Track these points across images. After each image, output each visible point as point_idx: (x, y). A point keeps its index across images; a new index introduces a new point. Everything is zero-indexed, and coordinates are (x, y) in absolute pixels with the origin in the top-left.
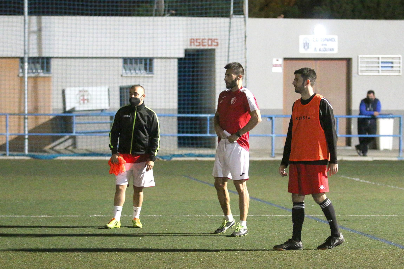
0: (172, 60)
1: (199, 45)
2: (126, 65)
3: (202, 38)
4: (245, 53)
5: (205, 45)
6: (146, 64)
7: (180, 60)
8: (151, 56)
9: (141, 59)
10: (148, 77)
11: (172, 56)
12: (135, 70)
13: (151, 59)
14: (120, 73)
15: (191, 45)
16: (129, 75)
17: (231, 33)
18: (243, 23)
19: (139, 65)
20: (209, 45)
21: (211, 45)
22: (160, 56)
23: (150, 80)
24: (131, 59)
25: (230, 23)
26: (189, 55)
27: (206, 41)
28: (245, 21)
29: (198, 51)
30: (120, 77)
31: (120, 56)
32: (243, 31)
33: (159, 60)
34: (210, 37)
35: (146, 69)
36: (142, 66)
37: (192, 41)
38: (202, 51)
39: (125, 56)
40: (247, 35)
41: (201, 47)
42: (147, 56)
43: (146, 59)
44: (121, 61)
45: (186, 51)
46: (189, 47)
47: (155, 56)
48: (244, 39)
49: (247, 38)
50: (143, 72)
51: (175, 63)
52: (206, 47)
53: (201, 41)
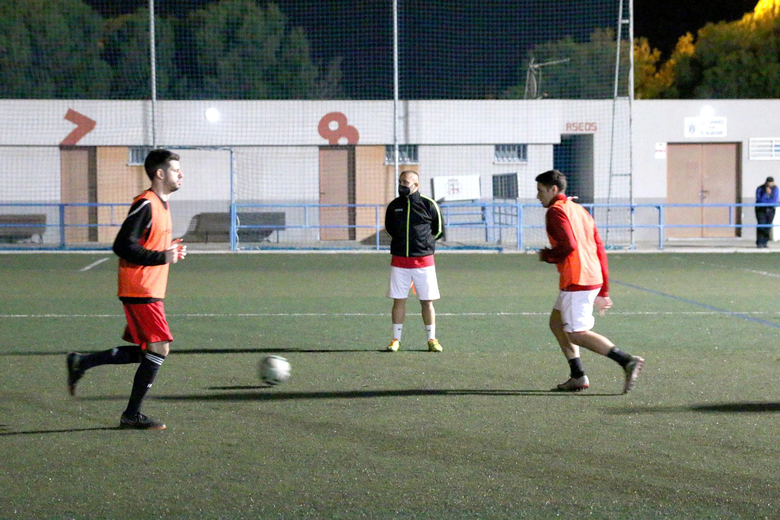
0: (547, 146)
1: (576, 130)
2: (498, 153)
3: (579, 122)
4: (631, 137)
5: (582, 130)
6: (519, 151)
7: (555, 146)
8: (525, 142)
9: (514, 146)
10: (522, 165)
11: (548, 142)
12: (508, 157)
13: (525, 146)
14: (492, 160)
15: (567, 130)
16: (501, 162)
17: (615, 116)
18: (628, 105)
19: (512, 152)
20: (586, 130)
21: (589, 129)
22: (534, 142)
23: (524, 167)
24: (503, 146)
25: (614, 105)
26: (566, 140)
27: (584, 125)
28: (630, 103)
29: (575, 136)
30: (492, 165)
31: (492, 142)
32: (628, 114)
33: (534, 147)
34: (589, 121)
35: (519, 156)
36: (516, 153)
37: (568, 126)
38: (580, 136)
39: (497, 142)
40: (632, 117)
41: (578, 132)
42: (520, 142)
43: (519, 145)
44: (493, 148)
45: (562, 137)
46: (565, 132)
47: (530, 142)
48: (629, 122)
49: (632, 122)
50: (516, 159)
51: (550, 150)
52: (584, 132)
53: (578, 125)
